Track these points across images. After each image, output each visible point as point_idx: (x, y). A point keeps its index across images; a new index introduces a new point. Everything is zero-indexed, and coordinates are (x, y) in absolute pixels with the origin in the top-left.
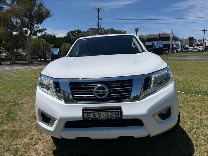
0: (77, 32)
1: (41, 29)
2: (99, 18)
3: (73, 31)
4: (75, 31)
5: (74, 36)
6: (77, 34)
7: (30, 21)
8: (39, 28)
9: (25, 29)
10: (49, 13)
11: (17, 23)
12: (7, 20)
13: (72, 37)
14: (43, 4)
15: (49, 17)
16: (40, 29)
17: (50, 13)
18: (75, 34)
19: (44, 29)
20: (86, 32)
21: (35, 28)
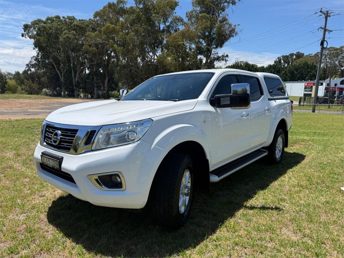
0: (294, 57)
1: (220, 55)
2: (325, 30)
3: (288, 54)
4: (292, 55)
5: (288, 64)
6: (295, 59)
7: (208, 45)
8: (217, 54)
9: (199, 57)
10: (233, 30)
11: (190, 49)
12: (179, 46)
13: (284, 65)
14: (227, 17)
15: (233, 36)
16: (218, 56)
17: (236, 30)
18: (291, 60)
19: (225, 55)
20: (313, 55)
21: (213, 54)
